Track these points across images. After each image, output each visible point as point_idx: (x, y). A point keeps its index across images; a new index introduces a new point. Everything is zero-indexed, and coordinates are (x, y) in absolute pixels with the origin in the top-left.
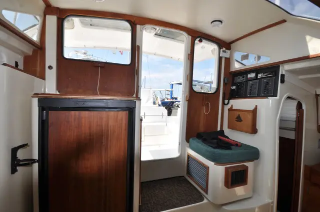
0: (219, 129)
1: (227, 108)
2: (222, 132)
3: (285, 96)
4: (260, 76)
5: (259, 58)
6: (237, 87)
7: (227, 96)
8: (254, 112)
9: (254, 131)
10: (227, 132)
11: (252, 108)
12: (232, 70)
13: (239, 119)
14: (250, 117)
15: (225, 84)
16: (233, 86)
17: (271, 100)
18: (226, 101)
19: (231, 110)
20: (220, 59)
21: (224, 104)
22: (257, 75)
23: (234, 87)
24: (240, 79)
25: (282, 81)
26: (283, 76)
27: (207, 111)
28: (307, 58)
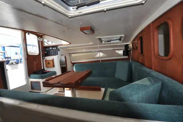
0: (42, 68)
1: (44, 60)
2: (44, 69)
3: (60, 55)
4: (53, 49)
5: (52, 43)
6: (47, 52)
7: (44, 56)
8: (53, 60)
9: (54, 66)
10: (46, 69)
11: (52, 59)
12: (44, 46)
13: (49, 63)
14: (52, 62)
15: (42, 51)
16: (45, 51)
17: (57, 56)
18: (44, 58)
19: (46, 61)
20: (39, 41)
22: (52, 48)
23: (46, 52)
24: (47, 49)
25: (59, 51)
26: (59, 49)
27: (36, 62)
28: (62, 45)
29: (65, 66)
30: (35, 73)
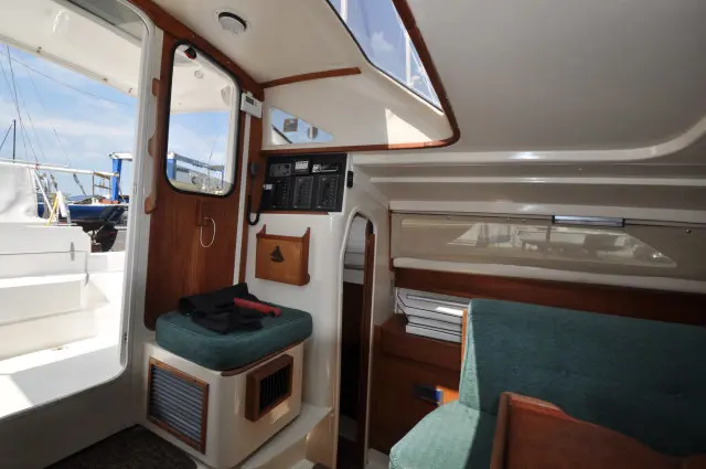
0: (236, 282)
1: (254, 231)
2: (243, 286)
3: (352, 213)
4: (316, 168)
5: (315, 131)
6: (276, 187)
7: (256, 203)
8: (305, 241)
9: (303, 279)
10: (256, 286)
11: (301, 234)
12: (266, 147)
13: (277, 256)
14: (297, 251)
15: (250, 176)
16: (267, 182)
17: (332, 216)
18: (253, 217)
19: (262, 236)
20: (241, 115)
21: (248, 222)
22: (310, 167)
23: (269, 187)
24: (280, 171)
25: (350, 184)
26: (351, 174)
27: (207, 241)
29: (358, 278)
30: (186, 306)
